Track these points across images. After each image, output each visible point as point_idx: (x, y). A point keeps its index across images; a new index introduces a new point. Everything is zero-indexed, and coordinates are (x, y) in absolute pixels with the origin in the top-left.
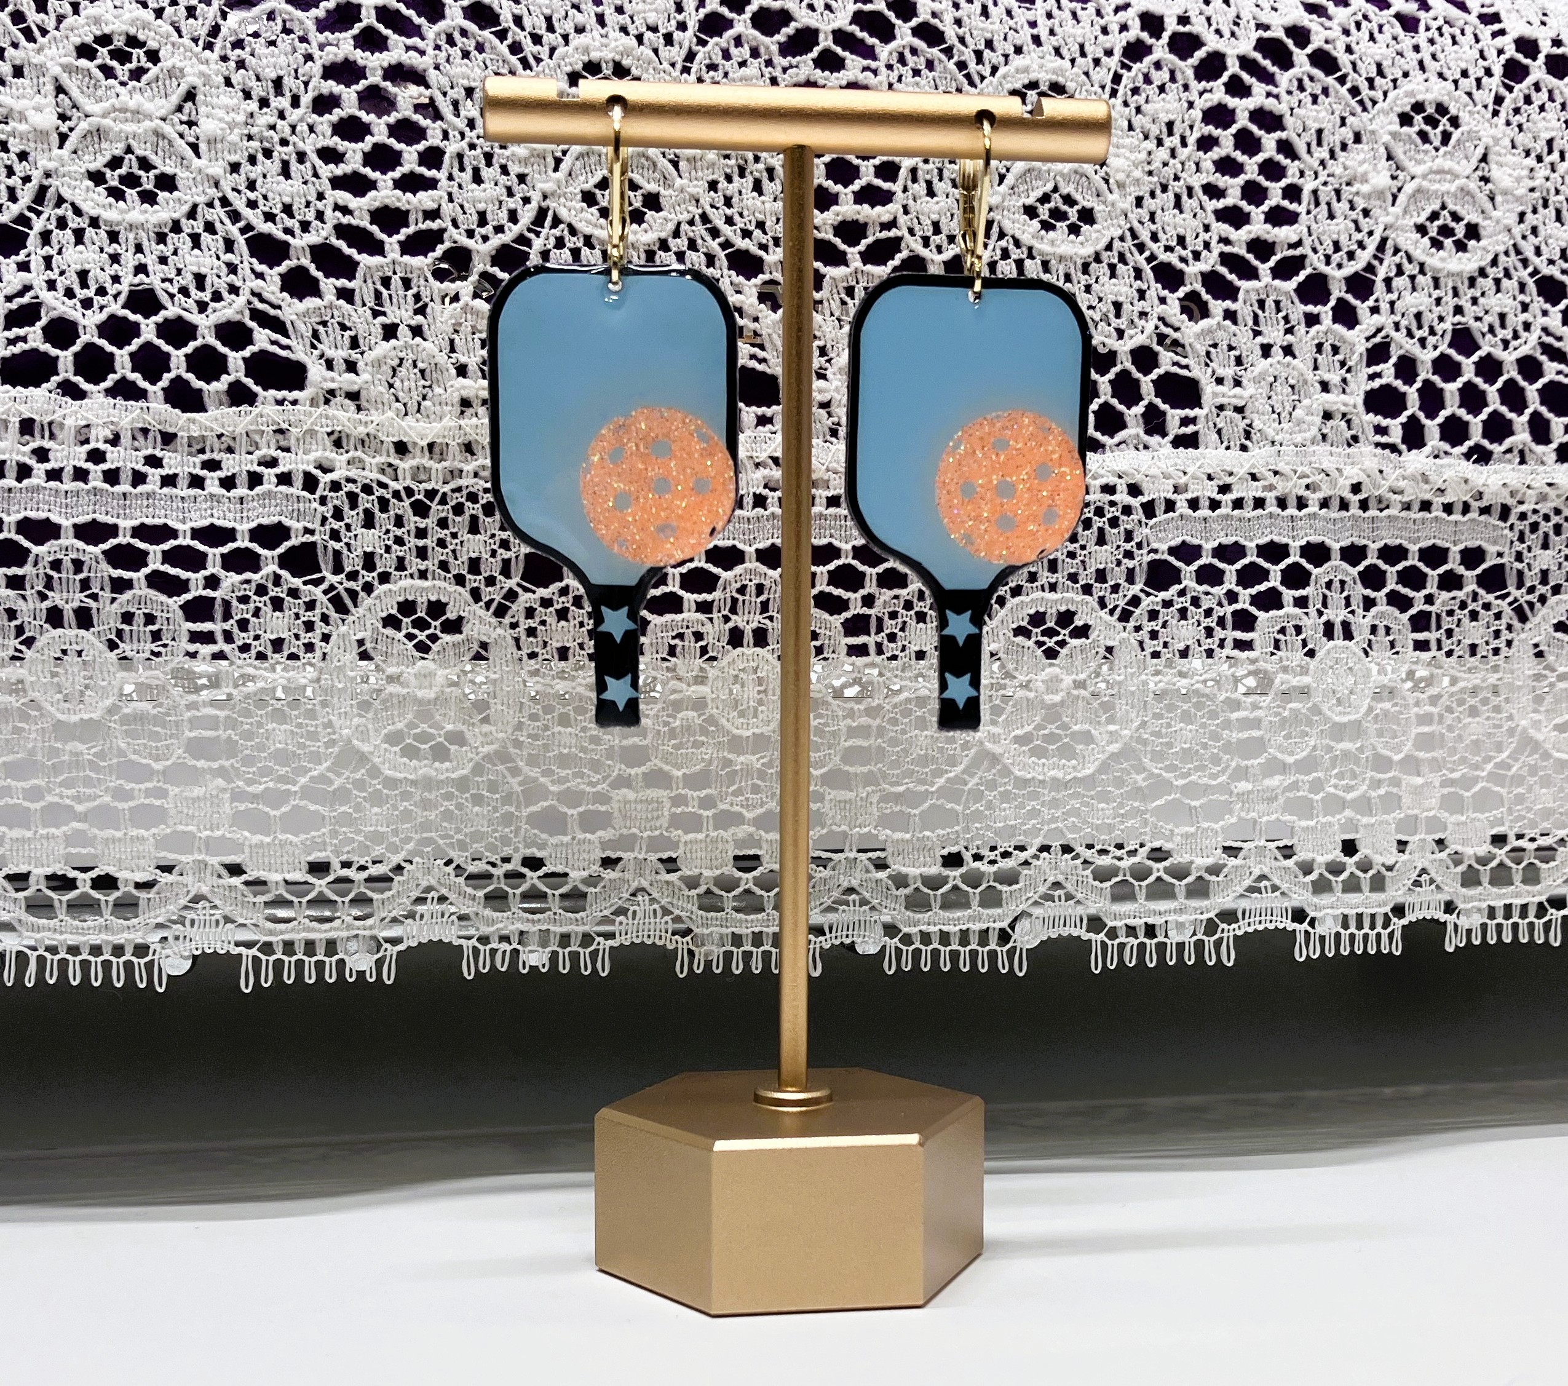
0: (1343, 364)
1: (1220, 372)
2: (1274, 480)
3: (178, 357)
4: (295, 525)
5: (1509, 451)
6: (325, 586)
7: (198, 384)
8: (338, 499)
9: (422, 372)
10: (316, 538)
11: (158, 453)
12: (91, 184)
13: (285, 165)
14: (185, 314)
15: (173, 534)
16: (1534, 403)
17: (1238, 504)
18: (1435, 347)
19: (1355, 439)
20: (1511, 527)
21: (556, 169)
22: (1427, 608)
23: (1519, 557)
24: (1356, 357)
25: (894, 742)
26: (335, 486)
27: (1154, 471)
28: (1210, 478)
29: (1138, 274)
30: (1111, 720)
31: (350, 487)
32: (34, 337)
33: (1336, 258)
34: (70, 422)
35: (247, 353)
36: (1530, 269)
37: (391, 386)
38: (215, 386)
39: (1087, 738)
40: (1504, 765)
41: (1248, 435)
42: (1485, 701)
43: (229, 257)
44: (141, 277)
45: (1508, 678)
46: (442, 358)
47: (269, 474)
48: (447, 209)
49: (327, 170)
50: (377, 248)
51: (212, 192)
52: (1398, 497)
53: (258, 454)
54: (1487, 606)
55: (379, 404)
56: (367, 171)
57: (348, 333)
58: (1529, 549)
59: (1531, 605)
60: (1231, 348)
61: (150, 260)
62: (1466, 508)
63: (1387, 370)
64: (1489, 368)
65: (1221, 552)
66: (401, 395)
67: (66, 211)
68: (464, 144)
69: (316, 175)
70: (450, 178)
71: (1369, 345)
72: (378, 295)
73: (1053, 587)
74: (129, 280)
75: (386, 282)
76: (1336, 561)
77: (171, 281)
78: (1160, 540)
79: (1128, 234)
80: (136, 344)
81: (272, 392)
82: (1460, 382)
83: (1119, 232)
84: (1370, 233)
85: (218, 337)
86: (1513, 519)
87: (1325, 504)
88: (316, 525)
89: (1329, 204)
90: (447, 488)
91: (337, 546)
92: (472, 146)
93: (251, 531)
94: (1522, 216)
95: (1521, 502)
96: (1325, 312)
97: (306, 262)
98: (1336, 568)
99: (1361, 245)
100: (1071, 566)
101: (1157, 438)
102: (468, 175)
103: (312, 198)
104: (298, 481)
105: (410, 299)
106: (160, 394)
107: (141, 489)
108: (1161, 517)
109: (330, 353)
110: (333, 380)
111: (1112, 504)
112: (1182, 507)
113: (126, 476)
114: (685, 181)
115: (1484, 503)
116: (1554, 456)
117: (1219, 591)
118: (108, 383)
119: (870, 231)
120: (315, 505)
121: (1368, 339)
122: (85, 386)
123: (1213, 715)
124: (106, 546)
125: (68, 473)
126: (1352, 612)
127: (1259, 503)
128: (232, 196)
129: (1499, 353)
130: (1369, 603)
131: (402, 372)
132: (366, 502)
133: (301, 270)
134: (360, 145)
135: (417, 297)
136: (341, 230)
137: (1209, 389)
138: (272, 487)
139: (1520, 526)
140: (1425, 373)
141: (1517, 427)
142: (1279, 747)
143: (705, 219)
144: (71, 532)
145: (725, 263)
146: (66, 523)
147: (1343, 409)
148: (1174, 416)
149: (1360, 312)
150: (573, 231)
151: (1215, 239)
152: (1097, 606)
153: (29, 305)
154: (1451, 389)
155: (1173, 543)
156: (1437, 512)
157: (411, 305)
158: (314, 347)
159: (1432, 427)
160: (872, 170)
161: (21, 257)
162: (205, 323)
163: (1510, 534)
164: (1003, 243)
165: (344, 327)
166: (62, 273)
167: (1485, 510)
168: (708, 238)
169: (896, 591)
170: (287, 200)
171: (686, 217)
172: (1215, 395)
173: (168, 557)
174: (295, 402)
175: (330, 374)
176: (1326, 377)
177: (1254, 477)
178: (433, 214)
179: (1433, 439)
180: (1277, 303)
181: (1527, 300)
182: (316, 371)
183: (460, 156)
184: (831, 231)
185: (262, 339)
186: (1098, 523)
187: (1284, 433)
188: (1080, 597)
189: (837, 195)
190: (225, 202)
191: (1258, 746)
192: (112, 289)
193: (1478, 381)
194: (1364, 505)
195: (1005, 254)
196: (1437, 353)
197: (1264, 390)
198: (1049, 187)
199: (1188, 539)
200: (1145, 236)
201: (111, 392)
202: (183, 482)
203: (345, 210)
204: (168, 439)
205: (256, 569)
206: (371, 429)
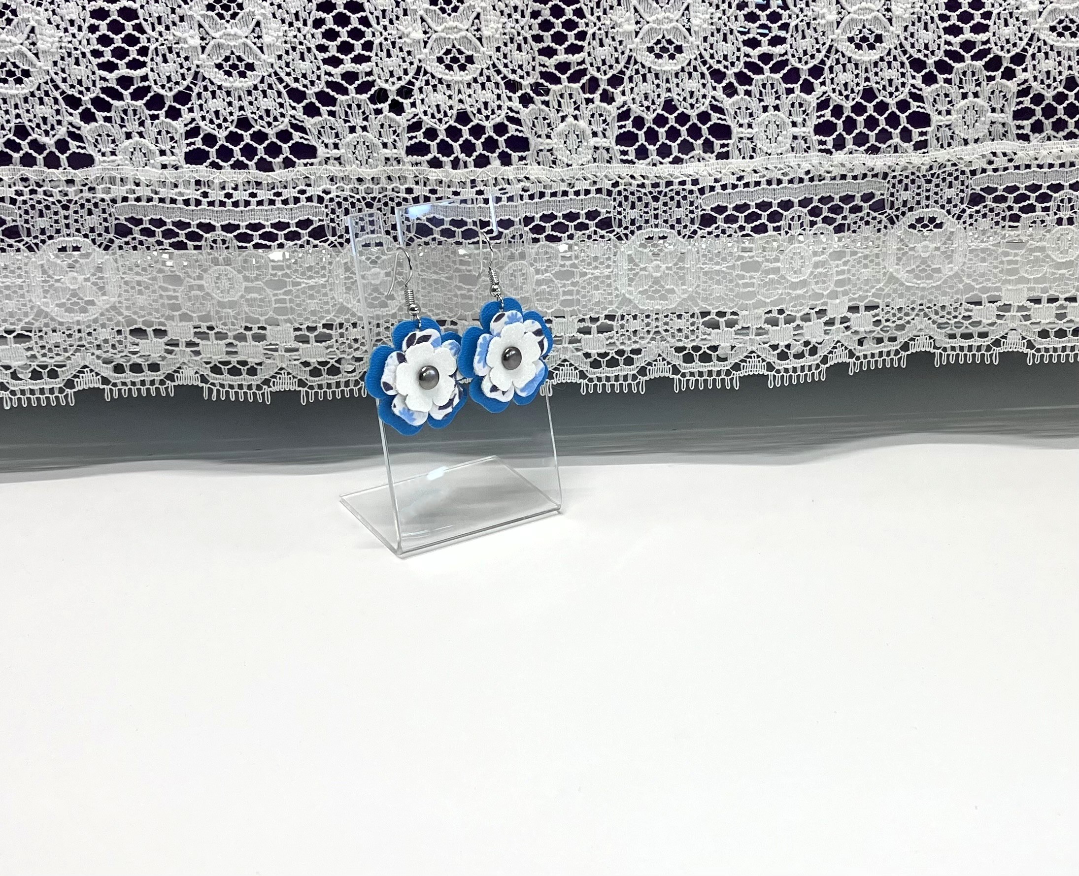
0: (804, 112)
1: (741, 122)
2: (765, 172)
3: (261, 148)
4: (315, 219)
5: (890, 146)
6: (329, 242)
7: (269, 159)
8: (333, 205)
9: (368, 146)
10: (324, 223)
11: (255, 191)
12: (217, 70)
13: (302, 54)
14: (263, 129)
15: (263, 227)
16: (904, 122)
17: (747, 185)
18: (853, 99)
19: (809, 148)
20: (889, 182)
21: (425, 47)
22: (843, 222)
23: (892, 195)
24: (811, 108)
25: (584, 296)
26: (331, 200)
27: (705, 173)
28: (733, 174)
29: (703, 76)
30: (683, 284)
31: (338, 199)
32: (198, 143)
33: (805, 59)
34: (216, 181)
35: (290, 144)
36: (907, 56)
37: (354, 153)
38: (277, 160)
39: (672, 291)
40: (881, 289)
41: (754, 150)
42: (872, 261)
43: (280, 100)
44: (242, 112)
45: (884, 250)
46: (376, 141)
47: (303, 197)
48: (376, 71)
49: (321, 56)
50: (345, 92)
51: (271, 70)
52: (829, 175)
53: (298, 189)
54: (874, 218)
55: (350, 163)
56: (339, 55)
57: (334, 131)
58: (898, 191)
59: (897, 217)
60: (747, 109)
61: (245, 104)
62: (865, 176)
63: (827, 113)
64: (882, 107)
65: (738, 208)
66: (359, 158)
67: (207, 83)
68: (382, 39)
69: (316, 58)
70: (377, 55)
71: (819, 101)
72: (346, 112)
73: (656, 226)
74: (237, 114)
75: (350, 106)
76: (796, 207)
77: (255, 113)
78: (708, 205)
79: (699, 57)
80: (242, 144)
81: (303, 161)
82: (865, 116)
83: (694, 56)
84: (824, 44)
85: (277, 138)
86: (889, 178)
87: (791, 181)
88: (324, 218)
89: (803, 31)
90: (381, 196)
91: (333, 225)
92: (386, 39)
93: (297, 223)
94: (906, 28)
95: (894, 171)
96: (797, 87)
97: (314, 100)
98: (796, 210)
99: (818, 51)
100: (665, 217)
101: (709, 155)
102: (384, 54)
103: (315, 70)
104: (315, 199)
105: (361, 114)
106: (254, 166)
107: (248, 208)
108: (707, 194)
109: (326, 141)
110: (328, 153)
111: (684, 190)
112: (718, 189)
113: (242, 203)
114: (485, 49)
115: (875, 172)
116: (912, 148)
117: (735, 226)
118: (231, 162)
119: (572, 66)
120: (323, 209)
121: (818, 99)
122: (221, 163)
123: (731, 281)
124: (235, 233)
125: (217, 204)
126: (804, 230)
127: (757, 184)
128: (279, 70)
129: (888, 100)
130: (813, 224)
131: (359, 147)
132: (345, 205)
133: (312, 104)
134: (335, 43)
135: (364, 113)
136: (329, 84)
137: (735, 129)
138: (304, 203)
139: (892, 181)
140: (847, 112)
141: (894, 136)
142: (763, 295)
143: (494, 65)
144: (220, 229)
145: (504, 86)
146: (218, 225)
147: (803, 135)
148: (717, 143)
149: (815, 86)
150: (433, 77)
151: (742, 55)
152: (676, 234)
153: (195, 127)
154: (860, 119)
155: (713, 206)
156: (849, 179)
157: (361, 117)
158: (319, 138)
159: (849, 138)
160: (573, 37)
161: (189, 106)
162: (271, 132)
163: (887, 185)
164: (636, 67)
165: (331, 128)
166: (208, 112)
167: (876, 176)
168: (495, 74)
169: (584, 232)
170: (304, 72)
171: (485, 66)
172: (738, 133)
173: (262, 237)
174: (312, 164)
175: (327, 150)
176: (795, 119)
177: (755, 172)
178: (369, 74)
179: (850, 146)
180: (772, 85)
181: (905, 71)
182: (321, 151)
183: (381, 44)
184: (553, 68)
185: (297, 136)
186: (677, 198)
187: (773, 148)
188: (669, 230)
189: (556, 50)
190: (276, 74)
191: (753, 295)
192: (230, 119)
193: (875, 114)
194: (812, 180)
195: (637, 72)
196: (854, 102)
197: (764, 128)
198: (660, 37)
199: (721, 204)
200: (707, 57)
201: (233, 167)
202: (266, 203)
203: (330, 74)
204: (258, 184)
205: (300, 239)
206: (346, 174)
